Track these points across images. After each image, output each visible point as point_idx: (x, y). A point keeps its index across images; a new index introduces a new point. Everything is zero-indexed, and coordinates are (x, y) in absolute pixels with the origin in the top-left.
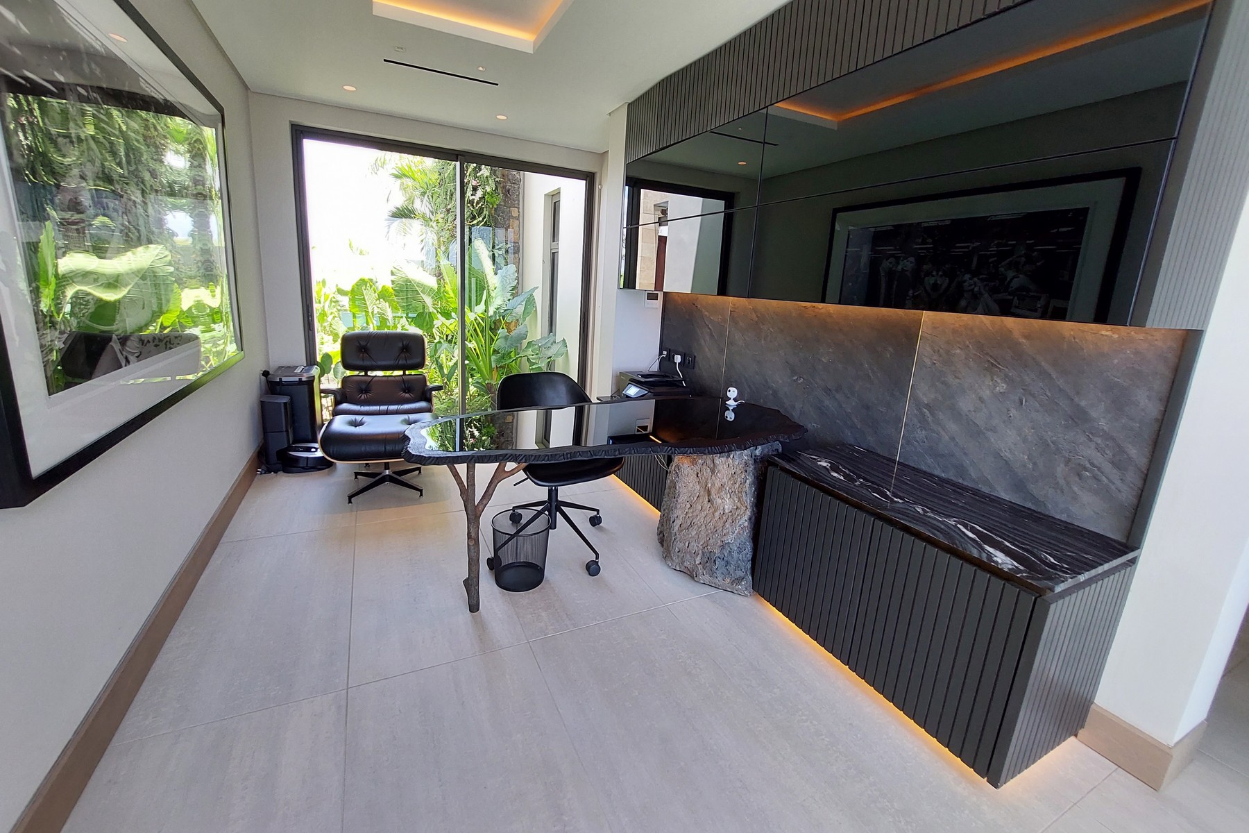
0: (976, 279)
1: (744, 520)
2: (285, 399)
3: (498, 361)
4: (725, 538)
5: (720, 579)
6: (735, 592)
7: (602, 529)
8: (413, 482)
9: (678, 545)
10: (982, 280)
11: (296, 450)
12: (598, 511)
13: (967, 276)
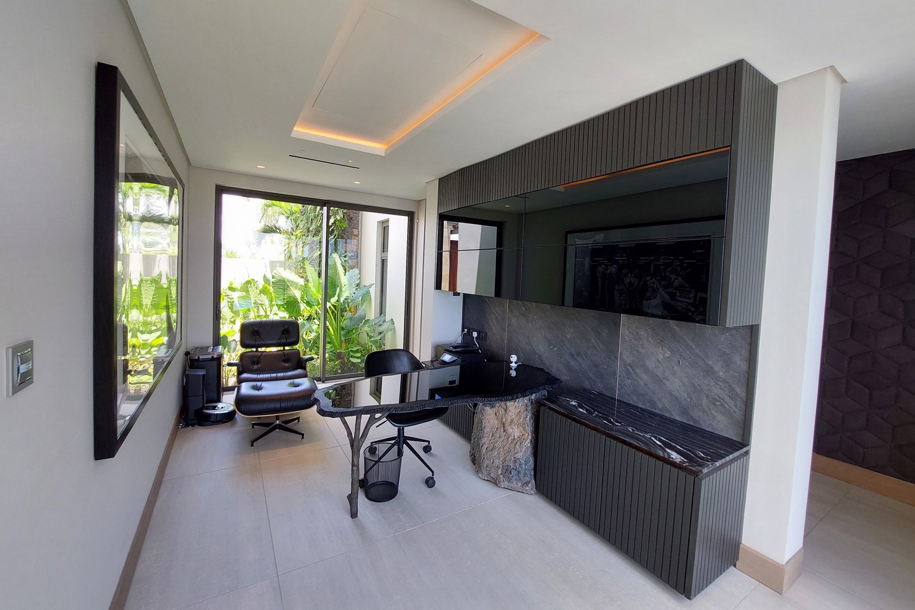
0: (654, 279)
1: (528, 443)
2: (202, 372)
3: (345, 335)
4: (516, 455)
5: (514, 483)
6: (525, 492)
7: (432, 455)
8: (296, 428)
9: (487, 462)
10: (658, 280)
11: (208, 408)
12: (429, 442)
13: (649, 278)
